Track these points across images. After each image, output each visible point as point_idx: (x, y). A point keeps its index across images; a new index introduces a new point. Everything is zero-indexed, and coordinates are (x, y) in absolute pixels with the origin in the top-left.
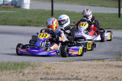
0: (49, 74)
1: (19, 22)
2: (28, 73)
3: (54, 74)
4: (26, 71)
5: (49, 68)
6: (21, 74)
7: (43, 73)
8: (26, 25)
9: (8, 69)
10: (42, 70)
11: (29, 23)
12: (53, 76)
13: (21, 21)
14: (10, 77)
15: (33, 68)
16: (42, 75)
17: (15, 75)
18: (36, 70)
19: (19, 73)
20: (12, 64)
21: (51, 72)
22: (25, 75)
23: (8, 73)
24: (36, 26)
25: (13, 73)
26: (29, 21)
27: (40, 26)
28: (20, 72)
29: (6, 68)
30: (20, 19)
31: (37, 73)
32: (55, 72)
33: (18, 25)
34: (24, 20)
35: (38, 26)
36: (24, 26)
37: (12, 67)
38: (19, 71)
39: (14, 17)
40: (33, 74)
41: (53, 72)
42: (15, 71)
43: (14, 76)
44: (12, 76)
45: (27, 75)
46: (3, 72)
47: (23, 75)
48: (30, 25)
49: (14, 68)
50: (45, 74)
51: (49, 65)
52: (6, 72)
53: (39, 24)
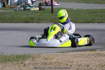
0: (47, 64)
1: (23, 19)
2: (28, 64)
3: (51, 64)
4: (27, 62)
5: (46, 59)
6: (23, 65)
7: (41, 63)
8: (30, 22)
9: (11, 61)
10: (40, 61)
11: (32, 20)
12: (50, 65)
13: (25, 18)
14: (13, 68)
15: (33, 59)
16: (41, 65)
17: (18, 66)
18: (36, 61)
19: (20, 64)
20: (14, 56)
21: (49, 62)
22: (26, 66)
23: (11, 64)
24: (38, 22)
25: (16, 64)
26: (32, 19)
27: (41, 22)
28: (22, 63)
29: (9, 60)
30: (24, 17)
31: (36, 63)
32: (52, 62)
33: (22, 23)
34: (27, 18)
35: (40, 22)
36: (27, 22)
37: (14, 59)
38: (20, 63)
39: (19, 15)
40: (33, 64)
41: (50, 62)
42: (17, 62)
43: (16, 67)
44: (15, 67)
45: (28, 65)
46: (7, 64)
47: (24, 66)
48: (32, 22)
49: (16, 60)
50: (43, 64)
51: (47, 56)
52: (10, 64)
53: (40, 21)
